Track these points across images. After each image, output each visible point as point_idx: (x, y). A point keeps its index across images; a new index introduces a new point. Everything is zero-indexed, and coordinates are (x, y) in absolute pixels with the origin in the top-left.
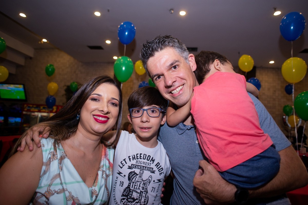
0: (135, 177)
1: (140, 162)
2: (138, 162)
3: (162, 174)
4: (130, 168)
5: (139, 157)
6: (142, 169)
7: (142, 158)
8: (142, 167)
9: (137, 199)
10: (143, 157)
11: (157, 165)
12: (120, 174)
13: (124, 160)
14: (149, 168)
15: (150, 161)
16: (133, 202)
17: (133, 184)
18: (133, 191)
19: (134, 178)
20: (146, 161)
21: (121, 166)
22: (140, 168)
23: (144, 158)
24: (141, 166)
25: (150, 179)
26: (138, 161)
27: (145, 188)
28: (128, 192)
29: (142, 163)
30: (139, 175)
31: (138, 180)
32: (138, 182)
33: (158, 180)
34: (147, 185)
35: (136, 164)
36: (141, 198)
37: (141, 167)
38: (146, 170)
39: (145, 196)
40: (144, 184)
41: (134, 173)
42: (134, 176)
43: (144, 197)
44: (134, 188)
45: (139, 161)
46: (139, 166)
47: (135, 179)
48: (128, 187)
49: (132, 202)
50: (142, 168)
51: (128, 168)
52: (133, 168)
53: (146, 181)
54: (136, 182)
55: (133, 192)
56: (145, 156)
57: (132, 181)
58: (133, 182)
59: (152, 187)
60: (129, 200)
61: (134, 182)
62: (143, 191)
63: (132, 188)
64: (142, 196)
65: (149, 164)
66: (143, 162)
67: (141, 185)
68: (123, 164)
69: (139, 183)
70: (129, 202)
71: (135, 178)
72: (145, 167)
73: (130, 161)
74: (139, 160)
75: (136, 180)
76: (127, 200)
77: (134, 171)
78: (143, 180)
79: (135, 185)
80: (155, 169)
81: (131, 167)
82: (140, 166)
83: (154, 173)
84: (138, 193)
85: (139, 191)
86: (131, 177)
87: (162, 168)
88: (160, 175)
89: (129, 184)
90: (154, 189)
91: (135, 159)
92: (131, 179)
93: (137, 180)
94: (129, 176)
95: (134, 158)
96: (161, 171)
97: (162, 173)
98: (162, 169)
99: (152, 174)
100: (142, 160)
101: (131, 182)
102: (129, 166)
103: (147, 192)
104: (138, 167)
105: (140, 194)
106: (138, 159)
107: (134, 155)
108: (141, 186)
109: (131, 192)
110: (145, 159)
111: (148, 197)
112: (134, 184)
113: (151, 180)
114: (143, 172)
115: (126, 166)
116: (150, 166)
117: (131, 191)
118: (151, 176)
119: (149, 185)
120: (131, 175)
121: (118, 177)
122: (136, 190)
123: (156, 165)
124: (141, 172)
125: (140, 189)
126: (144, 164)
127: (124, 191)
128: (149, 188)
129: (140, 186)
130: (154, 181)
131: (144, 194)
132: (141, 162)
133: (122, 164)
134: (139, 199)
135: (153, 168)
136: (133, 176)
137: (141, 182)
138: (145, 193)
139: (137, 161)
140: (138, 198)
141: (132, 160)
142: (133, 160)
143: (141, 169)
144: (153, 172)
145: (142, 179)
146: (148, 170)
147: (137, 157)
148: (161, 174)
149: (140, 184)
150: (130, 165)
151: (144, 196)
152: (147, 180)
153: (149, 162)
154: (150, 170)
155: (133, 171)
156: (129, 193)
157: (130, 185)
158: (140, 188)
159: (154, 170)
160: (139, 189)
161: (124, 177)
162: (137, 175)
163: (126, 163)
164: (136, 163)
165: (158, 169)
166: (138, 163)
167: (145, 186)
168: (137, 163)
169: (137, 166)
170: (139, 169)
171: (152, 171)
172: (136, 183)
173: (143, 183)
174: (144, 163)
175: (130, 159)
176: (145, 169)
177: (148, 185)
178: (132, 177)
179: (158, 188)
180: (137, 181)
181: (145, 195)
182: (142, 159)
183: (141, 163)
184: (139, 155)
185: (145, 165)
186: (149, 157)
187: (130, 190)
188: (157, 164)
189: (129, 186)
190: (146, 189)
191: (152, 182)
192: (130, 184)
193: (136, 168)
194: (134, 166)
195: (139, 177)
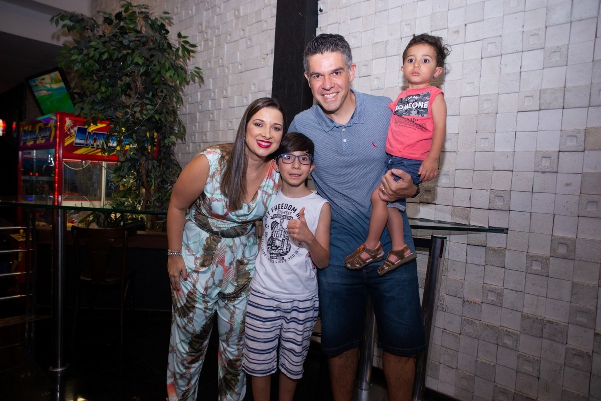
0: (276, 226)
4: (272, 218)
5: (280, 208)
8: (283, 216)
9: (279, 247)
13: (268, 212)
14: (289, 217)
16: (277, 249)
17: (275, 233)
20: (287, 210)
23: (286, 208)
30: (280, 224)
35: (278, 214)
36: (283, 246)
38: (286, 219)
39: (286, 244)
40: (285, 232)
41: (275, 223)
46: (280, 216)
48: (272, 237)
49: (275, 250)
52: (275, 218)
53: (286, 229)
54: (278, 231)
55: (276, 240)
58: (275, 231)
60: (273, 248)
62: (284, 238)
63: (275, 236)
64: (284, 244)
67: (283, 233)
69: (280, 232)
70: (273, 250)
72: (285, 216)
74: (281, 210)
76: (271, 248)
77: (276, 221)
79: (277, 234)
84: (281, 241)
85: (281, 239)
92: (274, 228)
93: (278, 229)
94: (272, 226)
95: (276, 209)
100: (284, 210)
103: (289, 240)
107: (277, 206)
109: (274, 240)
111: (290, 244)
114: (284, 221)
116: (290, 215)
122: (278, 238)
123: (298, 215)
124: (282, 221)
127: (269, 240)
129: (281, 234)
131: (286, 241)
132: (282, 212)
134: (281, 246)
135: (293, 217)
137: (282, 230)
141: (274, 211)
143: (282, 218)
145: (283, 227)
147: (279, 207)
150: (272, 216)
153: (290, 211)
156: (272, 242)
158: (282, 236)
161: (268, 228)
162: (278, 224)
166: (280, 213)
167: (286, 234)
170: (280, 218)
174: (285, 212)
175: (272, 210)
177: (288, 233)
182: (284, 208)
184: (280, 206)
185: (286, 214)
186: (291, 206)
187: (273, 238)
190: (288, 237)
192: (273, 233)
193: (278, 217)
194: (275, 216)
195: (280, 226)
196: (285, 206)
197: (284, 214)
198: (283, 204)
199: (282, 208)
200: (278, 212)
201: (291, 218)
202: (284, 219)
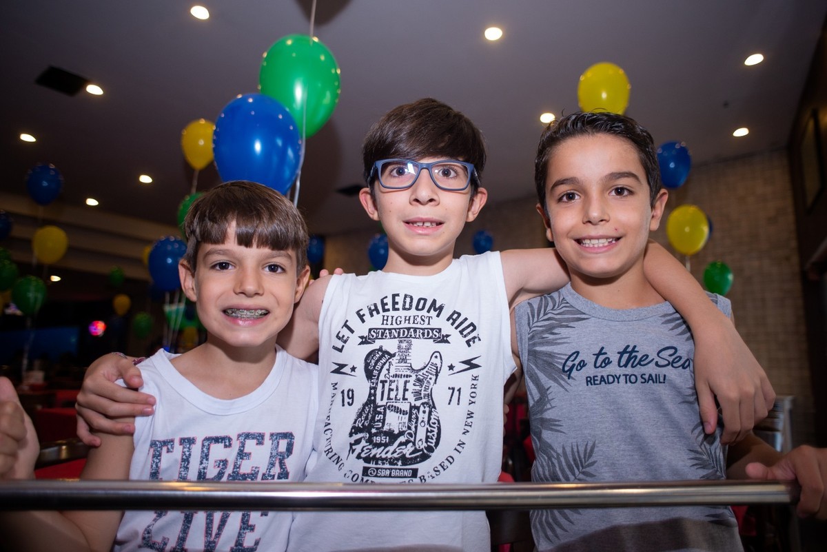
0: (385, 363)
1: (394, 319)
2: (390, 319)
3: (474, 342)
4: (365, 341)
5: (390, 306)
6: (406, 337)
7: (400, 306)
8: (404, 331)
9: (401, 433)
10: (404, 305)
11: (454, 317)
12: (341, 370)
13: (345, 325)
14: (426, 331)
15: (428, 311)
16: (391, 443)
17: (383, 387)
18: (385, 409)
19: (382, 368)
20: (413, 312)
21: (339, 344)
22: (399, 335)
23: (407, 306)
24: (400, 329)
25: (437, 361)
26: (388, 317)
27: (423, 392)
28: (370, 416)
29: (400, 321)
30: (397, 357)
31: (398, 373)
32: (399, 379)
33: (464, 362)
34: (428, 382)
35: (385, 326)
36: (413, 429)
37: (399, 333)
38: (418, 336)
39: (426, 420)
40: (418, 380)
41: (380, 353)
42: (383, 361)
43: (423, 424)
44: (389, 398)
45: (392, 317)
46: (393, 331)
47: (388, 370)
48: (371, 401)
49: (386, 445)
50: (404, 334)
51: (360, 344)
52: (377, 338)
53: (424, 371)
54: (391, 379)
55: (388, 411)
56: (408, 300)
57: (378, 379)
58: (383, 382)
59: (449, 388)
60: (377, 439)
61: (386, 381)
62: (418, 403)
63: (382, 399)
64: (416, 423)
65: (424, 321)
66: (406, 317)
67: (410, 386)
68: (344, 336)
69: (401, 381)
70: (378, 445)
71: (386, 366)
72: (412, 330)
73: (363, 321)
74: (391, 313)
75: (391, 374)
76: (370, 441)
77: (381, 347)
78: (413, 370)
79: (390, 390)
80: (447, 328)
81: (369, 339)
82: (395, 329)
83: (447, 342)
84: (404, 413)
85: (405, 407)
86: (374, 367)
87: (472, 324)
88: (469, 345)
89: (373, 391)
90: (456, 393)
91: (378, 313)
92: (375, 373)
93: (393, 372)
94: (367, 365)
95: (373, 310)
96: (469, 333)
97: (474, 338)
98: (471, 328)
99: (441, 347)
100: (402, 313)
101: (377, 384)
102: (362, 337)
103: (434, 407)
104: (390, 333)
105: (411, 414)
106: (388, 310)
108: (411, 390)
109: (380, 413)
110: (409, 309)
111: (438, 421)
112: (387, 385)
113: (439, 366)
114: (410, 344)
115: (354, 340)
116: (429, 324)
117: (378, 409)
118: (437, 354)
119: (435, 383)
120: (373, 362)
121: (336, 385)
122: (394, 404)
123: (451, 317)
125: (407, 399)
126: (409, 323)
127: (360, 415)
128: (440, 393)
129: (405, 390)
130: (451, 367)
131: (424, 412)
132: (399, 319)
133: (339, 338)
134: (409, 431)
135: (440, 330)
136: (380, 364)
137: (407, 376)
138: (427, 409)
139: (385, 318)
140: (404, 429)
141: (367, 317)
142: (372, 315)
143: (401, 336)
144: (444, 339)
145: (411, 366)
146: (423, 335)
147: (384, 306)
148: (471, 343)
149: (406, 382)
150: (366, 334)
151: (422, 421)
152: (425, 367)
153: (424, 312)
154: (431, 334)
155: (378, 348)
156: (373, 418)
157: (375, 392)
158: (409, 395)
159: (444, 333)
160: (404, 399)
161: (353, 373)
162: (394, 355)
163: (352, 331)
164: (383, 324)
165: (456, 328)
166: (389, 322)
167: (423, 389)
168: (385, 322)
169: (387, 331)
170: (395, 337)
171: (439, 338)
172: (391, 382)
173: (414, 377)
174: (409, 320)
175: (361, 317)
176: (413, 336)
177: (432, 382)
178: (378, 367)
179: (473, 390)
180: (396, 376)
181: (426, 415)
182: (401, 309)
183: (398, 322)
184: (389, 301)
185: (414, 323)
187: (376, 407)
188: (453, 314)
189: (373, 398)
190: (430, 396)
191: (445, 371)
192: (375, 389)
193: (386, 336)
194: (376, 333)
195: (398, 361)
196: (405, 302)
197: (407, 325)
198: (394, 296)
199: (395, 309)
200: (385, 320)
201: (434, 332)
202: (410, 339)
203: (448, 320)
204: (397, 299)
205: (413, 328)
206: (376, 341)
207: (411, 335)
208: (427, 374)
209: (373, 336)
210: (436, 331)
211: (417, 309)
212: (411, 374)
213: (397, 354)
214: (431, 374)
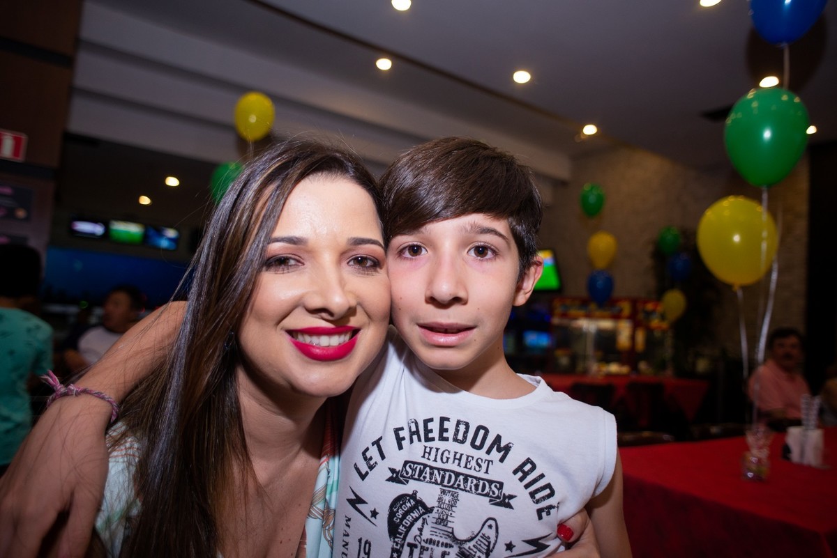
0: (416, 519)
1: (440, 452)
2: (434, 451)
3: (548, 513)
4: (396, 477)
5: (435, 434)
6: (452, 487)
7: (450, 434)
8: (450, 476)
10: (456, 435)
11: (523, 470)
12: (359, 506)
13: (377, 443)
14: (481, 482)
15: (488, 452)
19: (412, 524)
20: (466, 448)
21: (364, 468)
22: (443, 481)
23: (460, 437)
24: (445, 470)
25: (491, 533)
26: (431, 448)
29: (448, 458)
30: (434, 514)
31: (434, 538)
32: (435, 547)
33: (530, 542)
35: (424, 461)
37: (443, 477)
38: (468, 489)
40: (462, 555)
41: (413, 502)
42: (415, 515)
45: (437, 449)
46: (436, 472)
47: (421, 530)
50: (449, 481)
51: (388, 480)
52: (412, 477)
53: (470, 544)
54: (423, 544)
56: (462, 428)
57: (404, 539)
61: (416, 546)
65: (480, 466)
66: (456, 453)
68: (371, 458)
69: (438, 551)
71: (419, 524)
72: (461, 478)
73: (400, 447)
74: (437, 444)
75: (424, 537)
77: (415, 493)
78: (455, 539)
80: (513, 486)
81: (402, 476)
82: (438, 469)
83: (509, 506)
86: (402, 519)
87: (548, 486)
88: (540, 518)
89: (396, 555)
91: (420, 440)
92: (402, 528)
93: (426, 534)
94: (392, 514)
95: (414, 435)
96: (544, 498)
97: (551, 507)
98: (547, 491)
99: (498, 512)
100: (452, 446)
101: (402, 546)
102: (393, 471)
104: (431, 474)
106: (433, 439)
107: (417, 424)
110: (463, 442)
112: (417, 552)
113: (493, 541)
114: (455, 498)
115: (382, 471)
116: (487, 472)
118: (492, 523)
120: (401, 512)
121: (349, 520)
123: (520, 468)
124: (447, 498)
126: (459, 465)
130: (510, 547)
132: (446, 454)
133: (365, 458)
135: (501, 484)
136: (409, 518)
137: (446, 545)
139: (428, 450)
141: (405, 443)
142: (412, 442)
143: (445, 483)
144: (504, 502)
145: (452, 533)
146: (477, 488)
147: (427, 431)
148: (544, 514)
149: (444, 554)
150: (399, 467)
152: (472, 539)
153: (481, 454)
154: (487, 489)
155: (411, 493)
157: (399, 556)
159: (507, 491)
161: (373, 519)
162: (429, 510)
163: (383, 457)
164: (424, 457)
165: (527, 487)
166: (432, 457)
168: (427, 455)
169: (428, 469)
170: (436, 483)
171: (498, 497)
172: (423, 549)
173: (456, 549)
174: (460, 460)
175: (399, 440)
176: (462, 487)
178: (407, 521)
180: (430, 541)
182: (451, 440)
183: (445, 460)
184: (434, 426)
185: (466, 467)
186: (482, 432)
188: (524, 464)
191: (500, 550)
192: (399, 552)
193: (425, 478)
194: (413, 470)
195: (434, 521)
196: (457, 431)
197: (454, 467)
198: (443, 420)
199: (442, 438)
200: (427, 452)
201: (493, 486)
202: (457, 491)
203: (515, 472)
204: (446, 424)
205: (463, 474)
206: (411, 481)
207: (459, 485)
208: (475, 550)
209: (407, 473)
210: (496, 486)
211: (473, 445)
212: (453, 544)
213: (435, 510)
214: (480, 551)
